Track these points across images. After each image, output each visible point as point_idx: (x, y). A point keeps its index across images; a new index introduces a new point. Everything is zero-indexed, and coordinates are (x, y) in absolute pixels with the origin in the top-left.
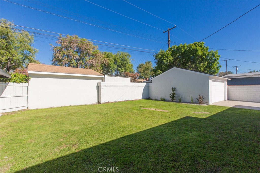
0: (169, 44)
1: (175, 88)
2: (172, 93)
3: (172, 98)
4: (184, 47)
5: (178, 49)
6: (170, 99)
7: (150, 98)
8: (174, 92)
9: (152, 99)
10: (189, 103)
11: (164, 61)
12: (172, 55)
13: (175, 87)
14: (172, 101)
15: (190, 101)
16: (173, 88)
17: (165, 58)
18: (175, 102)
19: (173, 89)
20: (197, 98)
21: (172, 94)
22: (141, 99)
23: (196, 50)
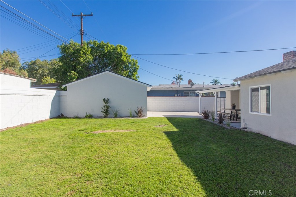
0: (81, 36)
1: (108, 100)
2: (104, 106)
3: (105, 113)
4: (107, 46)
5: (99, 46)
6: (102, 115)
7: (62, 115)
8: (108, 105)
9: (68, 117)
10: (127, 117)
11: (81, 59)
12: (91, 53)
13: (108, 98)
14: (106, 117)
15: (129, 115)
16: (104, 99)
17: (82, 54)
18: (109, 117)
19: (106, 101)
20: (135, 111)
21: (104, 108)
22: (49, 118)
23: (121, 55)
